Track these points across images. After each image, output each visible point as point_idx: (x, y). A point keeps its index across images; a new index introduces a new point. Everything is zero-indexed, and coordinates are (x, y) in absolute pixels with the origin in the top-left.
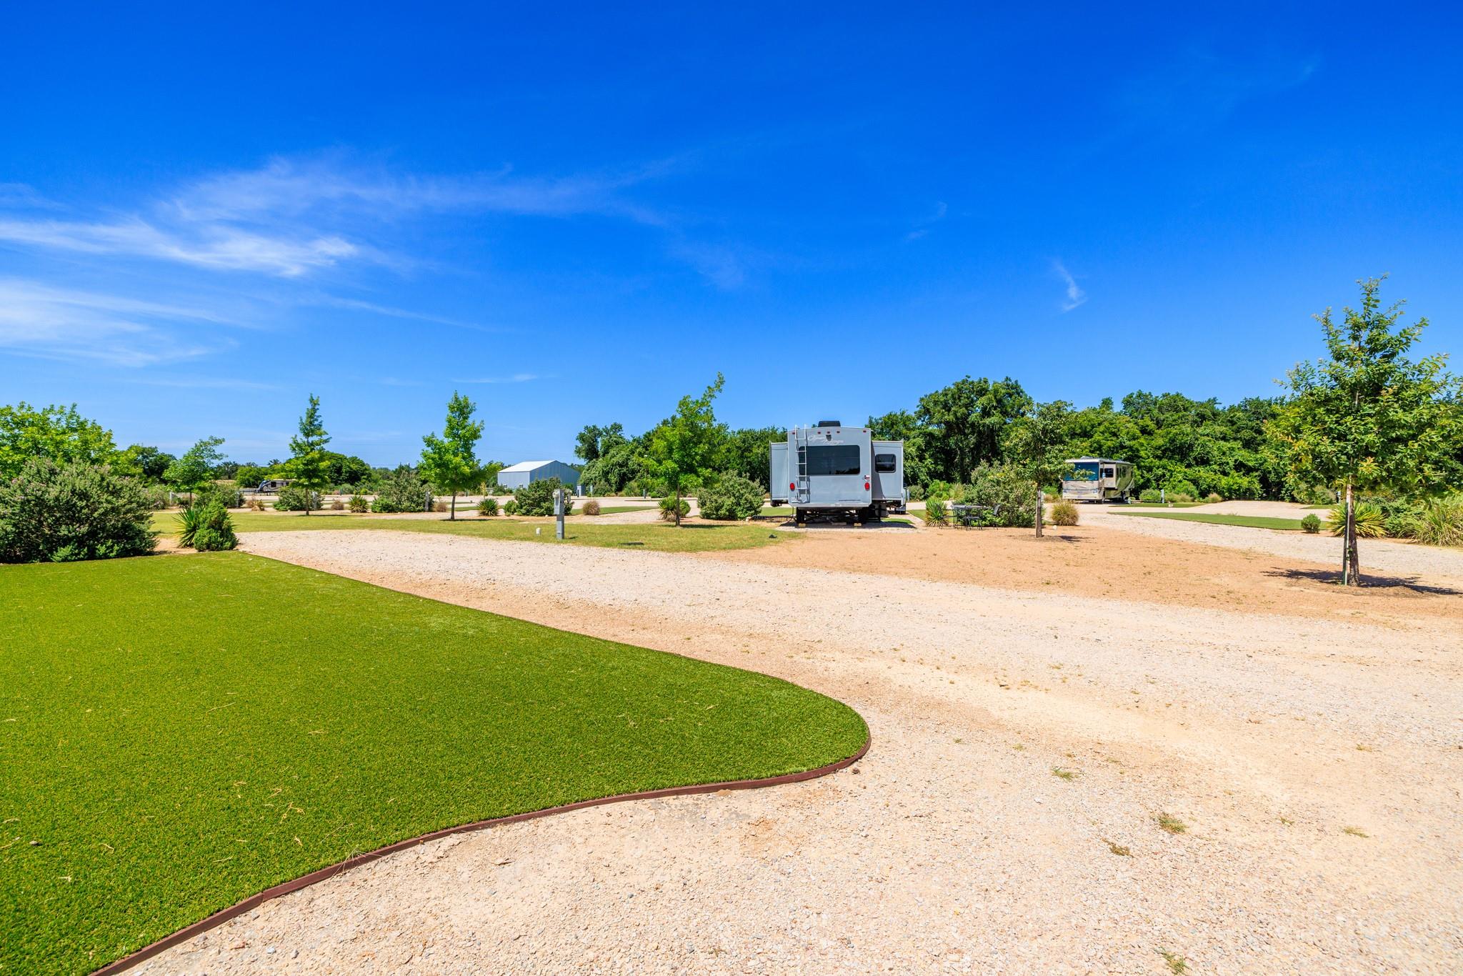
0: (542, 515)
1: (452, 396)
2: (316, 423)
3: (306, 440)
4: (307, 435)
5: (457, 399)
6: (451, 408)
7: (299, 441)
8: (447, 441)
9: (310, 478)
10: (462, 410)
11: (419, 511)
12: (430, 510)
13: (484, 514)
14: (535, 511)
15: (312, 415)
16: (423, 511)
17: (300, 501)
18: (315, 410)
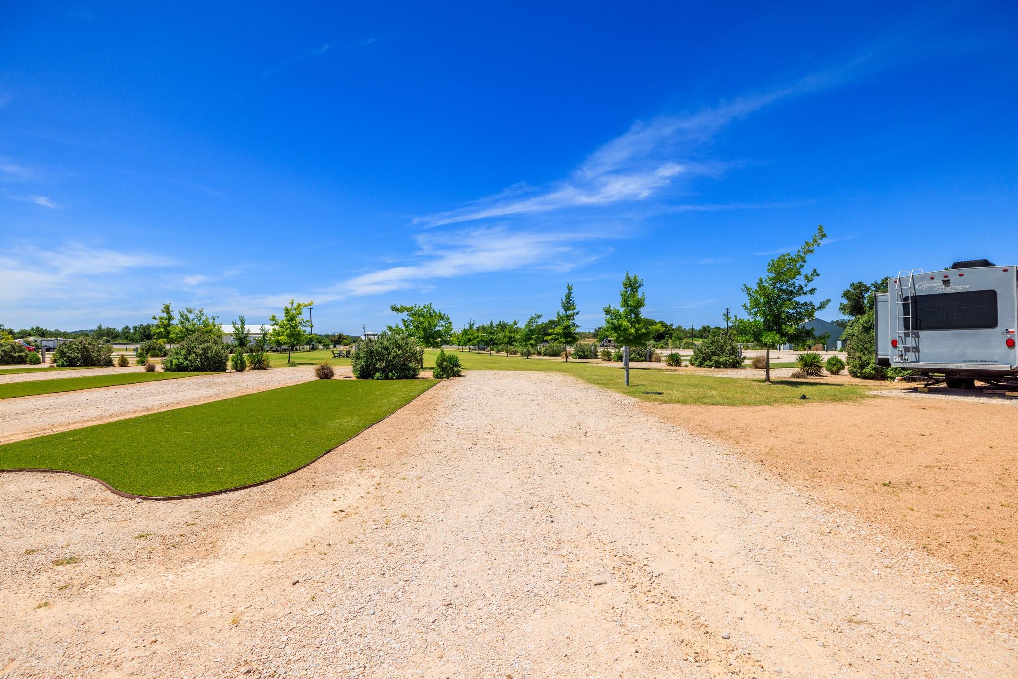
0: (710, 367)
1: (625, 276)
2: (571, 302)
3: (564, 313)
4: (566, 310)
5: (628, 278)
6: (625, 285)
7: (561, 315)
8: (622, 310)
9: (566, 337)
10: (632, 286)
11: (642, 361)
12: (650, 361)
13: (670, 365)
14: (706, 363)
15: (569, 297)
16: (645, 361)
17: (584, 353)
18: (570, 293)
